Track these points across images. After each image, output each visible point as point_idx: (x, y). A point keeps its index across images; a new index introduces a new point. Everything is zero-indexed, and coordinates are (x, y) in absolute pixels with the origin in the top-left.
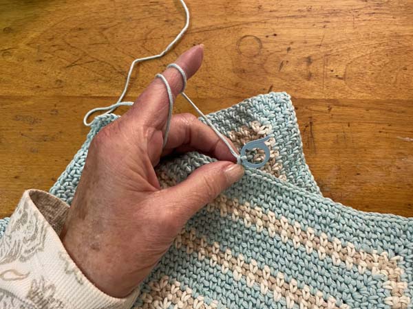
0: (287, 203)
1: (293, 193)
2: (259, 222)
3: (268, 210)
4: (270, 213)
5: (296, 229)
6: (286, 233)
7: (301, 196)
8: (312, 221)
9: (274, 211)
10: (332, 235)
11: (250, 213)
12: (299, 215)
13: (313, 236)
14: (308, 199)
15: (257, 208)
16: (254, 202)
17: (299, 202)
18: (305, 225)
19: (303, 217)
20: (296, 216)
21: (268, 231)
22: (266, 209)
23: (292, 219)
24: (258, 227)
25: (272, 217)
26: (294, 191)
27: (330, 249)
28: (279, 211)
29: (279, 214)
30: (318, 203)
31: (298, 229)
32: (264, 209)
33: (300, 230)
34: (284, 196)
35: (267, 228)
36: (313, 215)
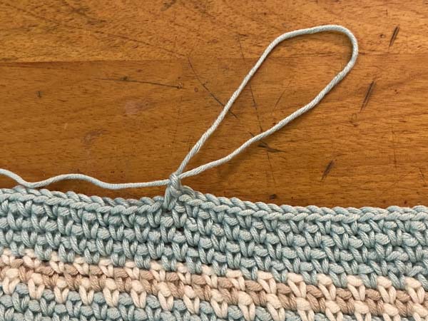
0: (291, 246)
1: (297, 223)
2: (244, 298)
3: (256, 269)
4: (262, 275)
5: (324, 289)
6: (307, 303)
7: (314, 222)
8: (350, 262)
9: (270, 269)
10: (398, 275)
11: (218, 287)
12: (320, 261)
13: (363, 289)
14: (328, 224)
15: (230, 273)
16: (221, 264)
17: (313, 235)
18: (339, 275)
19: (330, 261)
20: (317, 264)
21: (267, 311)
22: (250, 269)
23: (310, 273)
24: (244, 309)
25: (267, 281)
26: (296, 218)
27: (405, 303)
28: (281, 266)
29: (280, 272)
30: (350, 225)
31: (328, 287)
32: (246, 272)
33: (333, 289)
34: (281, 234)
35: (265, 307)
36: (348, 250)
